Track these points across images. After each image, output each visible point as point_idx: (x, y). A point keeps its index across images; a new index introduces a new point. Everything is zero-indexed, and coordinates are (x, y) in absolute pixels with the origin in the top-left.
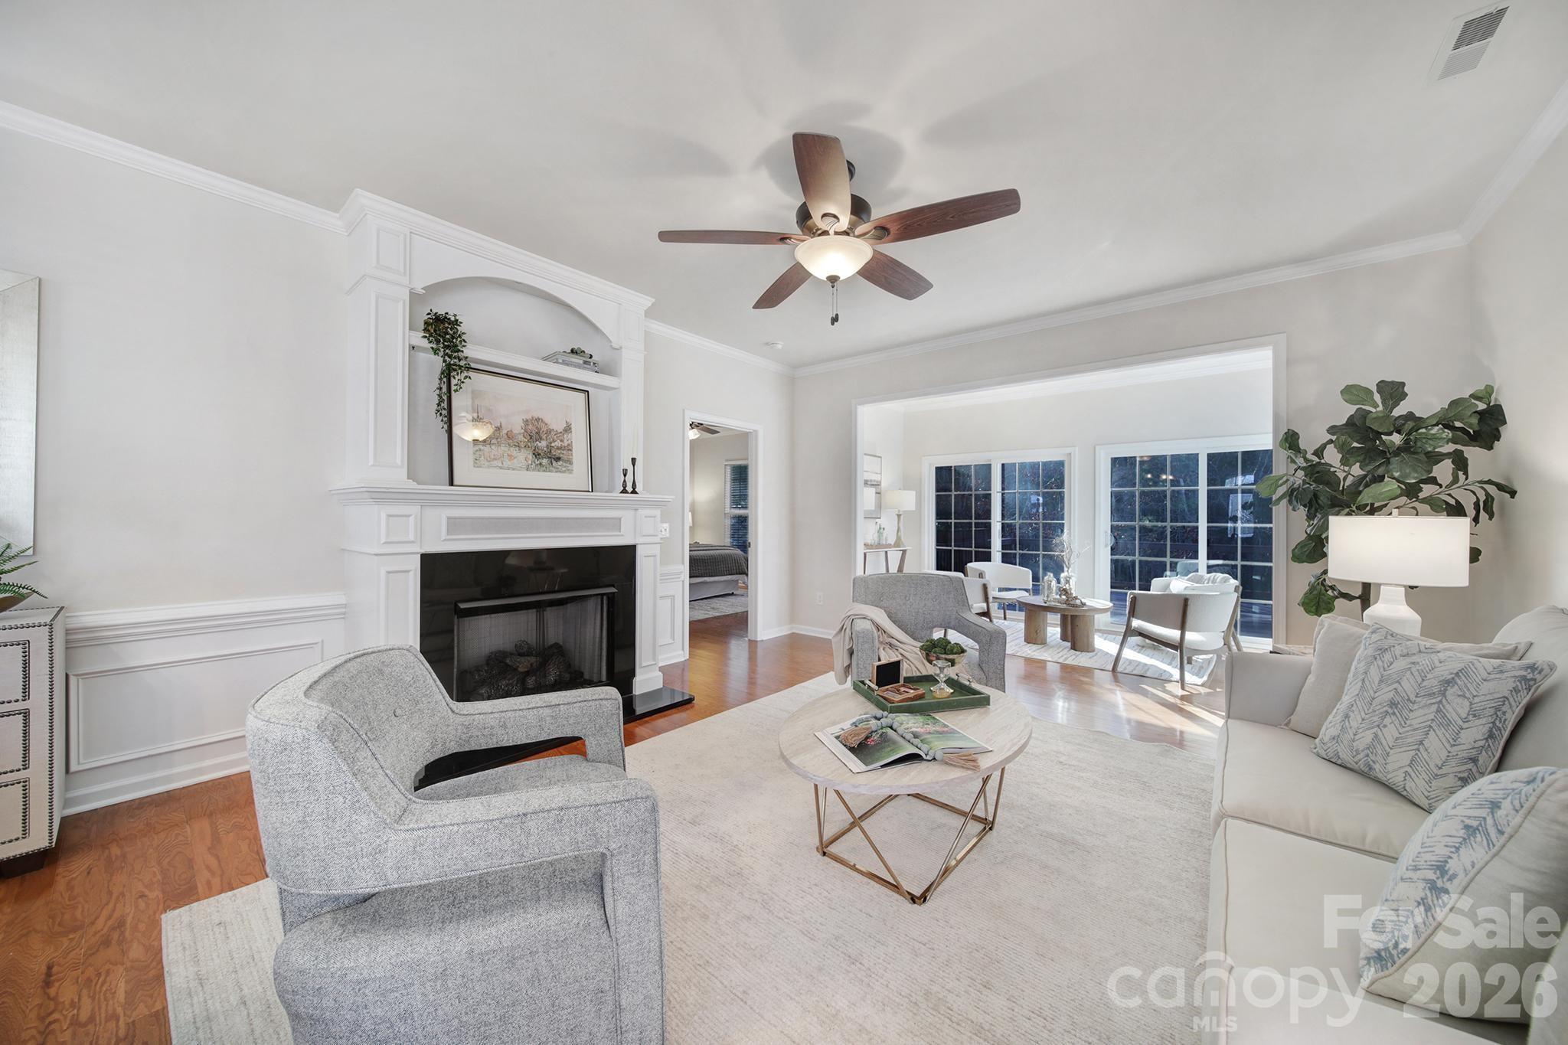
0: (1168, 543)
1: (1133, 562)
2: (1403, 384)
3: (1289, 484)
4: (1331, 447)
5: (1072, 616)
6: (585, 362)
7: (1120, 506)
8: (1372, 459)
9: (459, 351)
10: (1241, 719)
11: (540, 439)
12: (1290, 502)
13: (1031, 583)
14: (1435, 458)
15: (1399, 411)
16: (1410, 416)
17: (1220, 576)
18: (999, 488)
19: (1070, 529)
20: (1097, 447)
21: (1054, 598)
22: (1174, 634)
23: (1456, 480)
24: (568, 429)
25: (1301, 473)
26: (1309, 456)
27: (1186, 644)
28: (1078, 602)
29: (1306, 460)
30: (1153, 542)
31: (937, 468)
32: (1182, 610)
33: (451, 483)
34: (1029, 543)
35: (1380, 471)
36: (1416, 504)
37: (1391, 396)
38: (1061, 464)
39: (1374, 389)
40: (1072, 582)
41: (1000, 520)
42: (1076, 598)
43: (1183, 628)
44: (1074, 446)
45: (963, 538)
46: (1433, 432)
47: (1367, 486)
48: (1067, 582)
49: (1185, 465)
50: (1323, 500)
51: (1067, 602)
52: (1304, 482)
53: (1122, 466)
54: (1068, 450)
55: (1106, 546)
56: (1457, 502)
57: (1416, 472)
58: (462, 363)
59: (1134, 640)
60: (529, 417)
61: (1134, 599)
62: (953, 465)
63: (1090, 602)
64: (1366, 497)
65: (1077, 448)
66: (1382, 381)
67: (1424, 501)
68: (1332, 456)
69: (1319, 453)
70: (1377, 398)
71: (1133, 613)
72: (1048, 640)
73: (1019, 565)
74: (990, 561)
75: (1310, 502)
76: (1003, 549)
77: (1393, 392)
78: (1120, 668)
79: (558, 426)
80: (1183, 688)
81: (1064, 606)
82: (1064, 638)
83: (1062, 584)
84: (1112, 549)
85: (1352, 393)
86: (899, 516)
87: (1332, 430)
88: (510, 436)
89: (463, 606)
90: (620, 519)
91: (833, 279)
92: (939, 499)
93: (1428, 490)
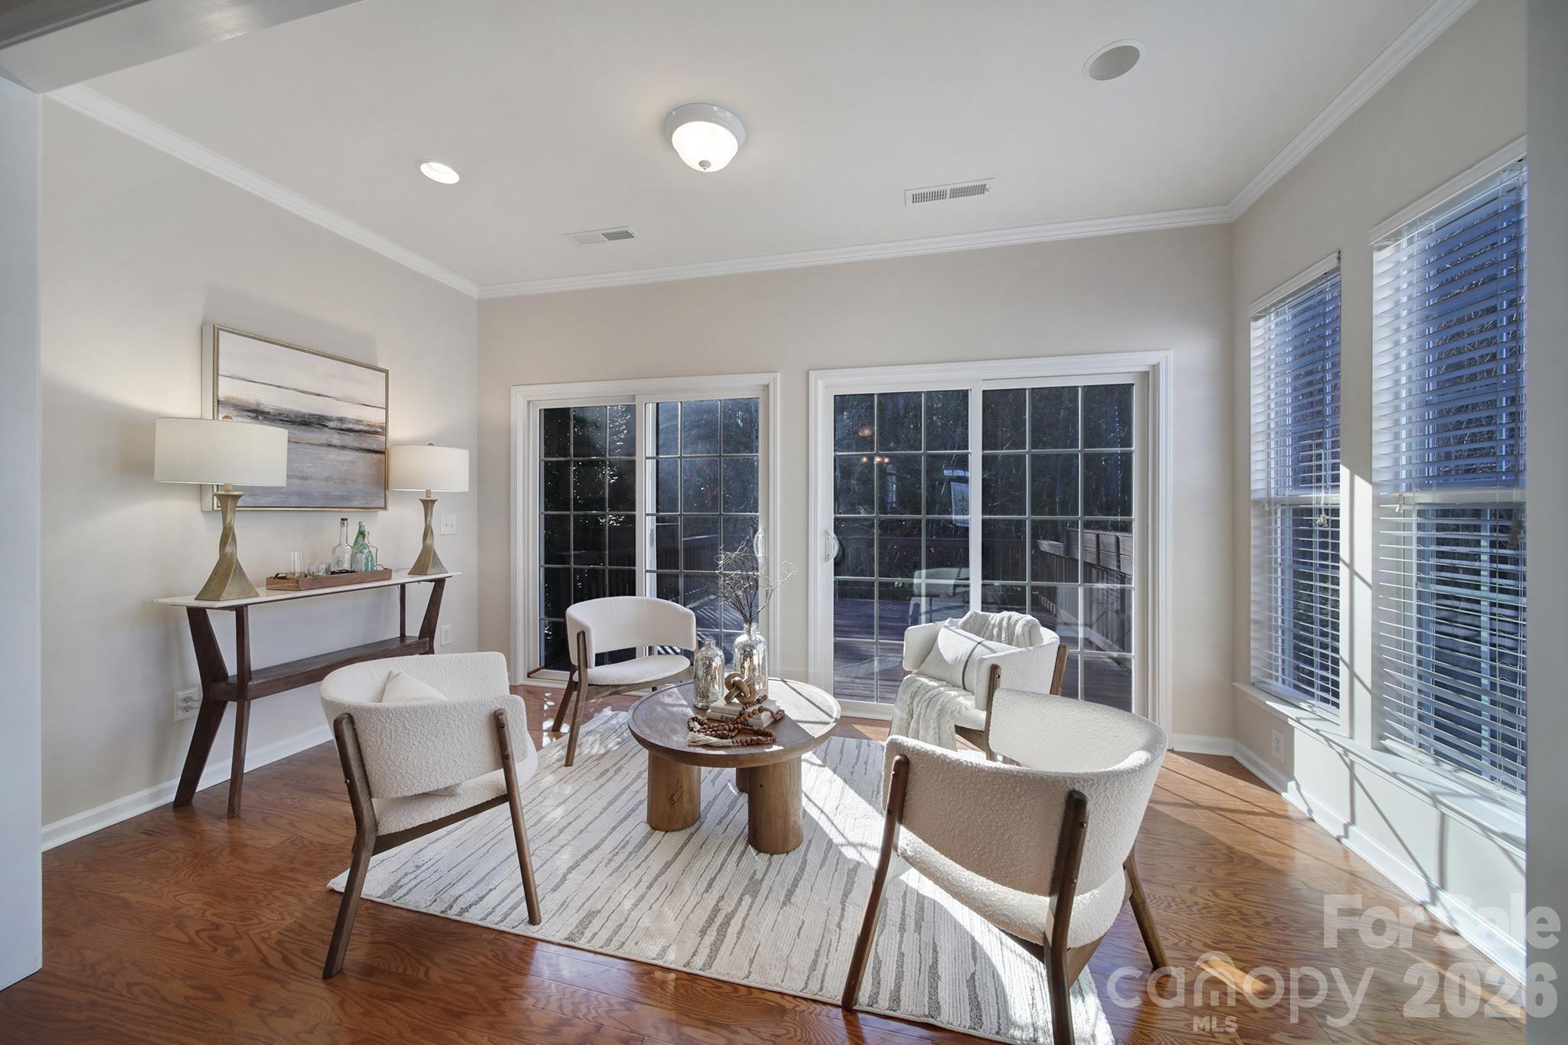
7: (849, 484)
18: (651, 451)
19: (767, 530)
20: (810, 372)
31: (542, 411)
34: (700, 556)
38: (753, 405)
44: (776, 372)
53: (850, 414)
54: (763, 379)
55: (827, 558)
62: (571, 405)
65: (778, 374)
73: (684, 602)
74: (636, 594)
76: (657, 571)
84: (836, 564)
92: (545, 471)
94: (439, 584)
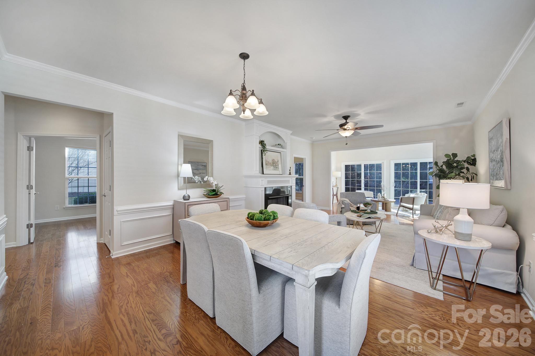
0: (410, 185)
1: (400, 190)
2: (457, 154)
3: (435, 173)
4: (444, 165)
5: (385, 203)
6: (281, 147)
7: (397, 176)
8: (450, 169)
9: (265, 147)
10: (423, 215)
11: (274, 164)
12: (435, 177)
13: (373, 196)
14: (462, 168)
15: (456, 159)
16: (457, 161)
17: (423, 193)
18: (363, 171)
19: (383, 182)
20: (391, 161)
21: (380, 199)
22: (411, 206)
23: (467, 173)
24: (278, 161)
25: (438, 171)
26: (440, 167)
27: (414, 208)
28: (387, 200)
29: (439, 168)
30: (405, 184)
31: (345, 165)
32: (413, 201)
33: (263, 174)
34: (372, 185)
35: (452, 171)
36: (460, 177)
37: (454, 156)
38: (380, 164)
39: (451, 155)
40: (385, 195)
41: (364, 179)
42: (386, 199)
43: (413, 204)
45: (353, 184)
46: (461, 164)
47: (450, 174)
48: (384, 195)
49: (414, 165)
50: (442, 176)
51: (384, 200)
52: (438, 172)
53: (397, 166)
54: (383, 161)
55: (393, 186)
56: (468, 177)
57: (458, 171)
58: (266, 150)
59: (401, 208)
60: (272, 159)
61: (401, 198)
62: (350, 164)
63: (389, 200)
64: (449, 176)
65: (385, 161)
66: (453, 153)
67: (461, 177)
68: (444, 167)
69: (442, 166)
70: (452, 157)
71: (401, 202)
72: (379, 210)
73: (369, 191)
74: (361, 190)
75: (439, 177)
76: (365, 187)
77: (455, 155)
78: (398, 215)
79: (277, 161)
80: (413, 218)
81: (384, 201)
82: (383, 209)
83: (382, 195)
84: (395, 187)
85: (447, 155)
86: (336, 178)
87: (443, 162)
88: (270, 163)
89: (270, 197)
90: (289, 180)
91: (346, 137)
92: (346, 174)
93: (462, 174)
94: (338, 188)
